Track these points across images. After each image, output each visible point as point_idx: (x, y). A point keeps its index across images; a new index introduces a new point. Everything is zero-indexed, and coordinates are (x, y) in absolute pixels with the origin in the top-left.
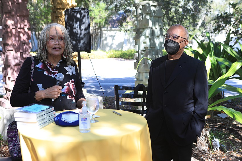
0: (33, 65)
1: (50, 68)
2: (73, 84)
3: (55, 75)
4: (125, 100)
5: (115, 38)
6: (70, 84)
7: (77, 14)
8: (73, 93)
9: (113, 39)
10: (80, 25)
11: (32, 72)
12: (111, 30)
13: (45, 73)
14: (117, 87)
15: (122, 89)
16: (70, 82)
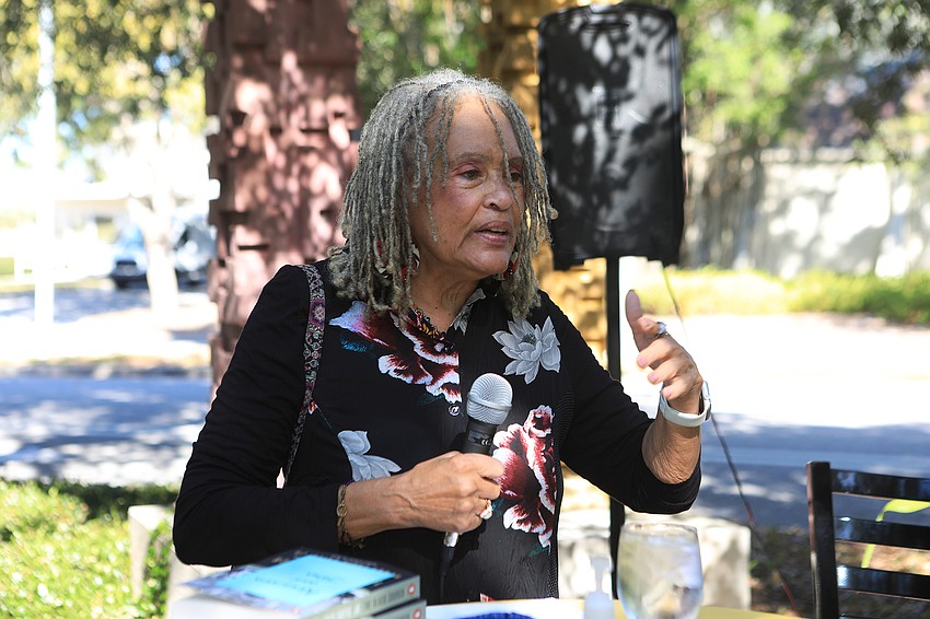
0: (320, 313)
1: (411, 338)
2: (542, 434)
3: (441, 382)
4: (874, 557)
5: (835, 202)
6: (525, 436)
7: (595, 39)
8: (542, 495)
9: (824, 208)
10: (611, 103)
11: (314, 354)
12: (813, 162)
13: (386, 365)
14: (824, 477)
15: (856, 490)
16: (529, 424)
